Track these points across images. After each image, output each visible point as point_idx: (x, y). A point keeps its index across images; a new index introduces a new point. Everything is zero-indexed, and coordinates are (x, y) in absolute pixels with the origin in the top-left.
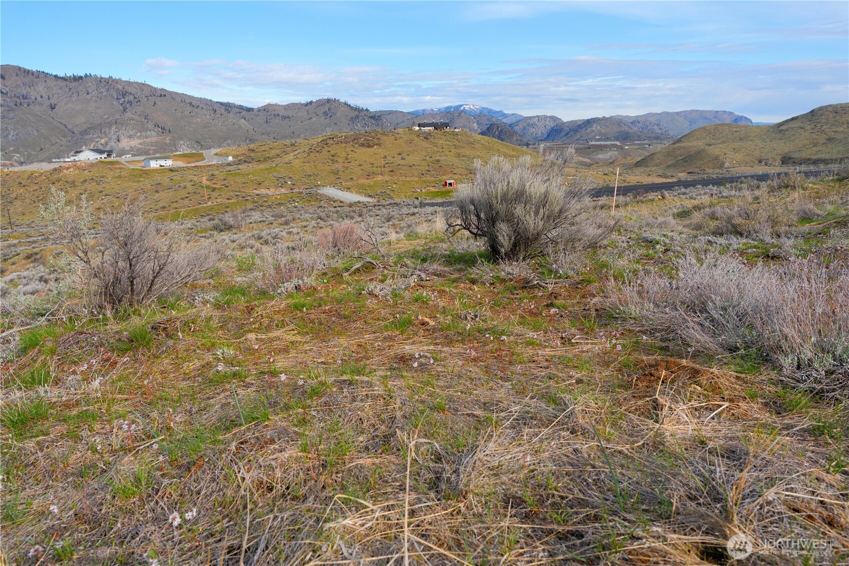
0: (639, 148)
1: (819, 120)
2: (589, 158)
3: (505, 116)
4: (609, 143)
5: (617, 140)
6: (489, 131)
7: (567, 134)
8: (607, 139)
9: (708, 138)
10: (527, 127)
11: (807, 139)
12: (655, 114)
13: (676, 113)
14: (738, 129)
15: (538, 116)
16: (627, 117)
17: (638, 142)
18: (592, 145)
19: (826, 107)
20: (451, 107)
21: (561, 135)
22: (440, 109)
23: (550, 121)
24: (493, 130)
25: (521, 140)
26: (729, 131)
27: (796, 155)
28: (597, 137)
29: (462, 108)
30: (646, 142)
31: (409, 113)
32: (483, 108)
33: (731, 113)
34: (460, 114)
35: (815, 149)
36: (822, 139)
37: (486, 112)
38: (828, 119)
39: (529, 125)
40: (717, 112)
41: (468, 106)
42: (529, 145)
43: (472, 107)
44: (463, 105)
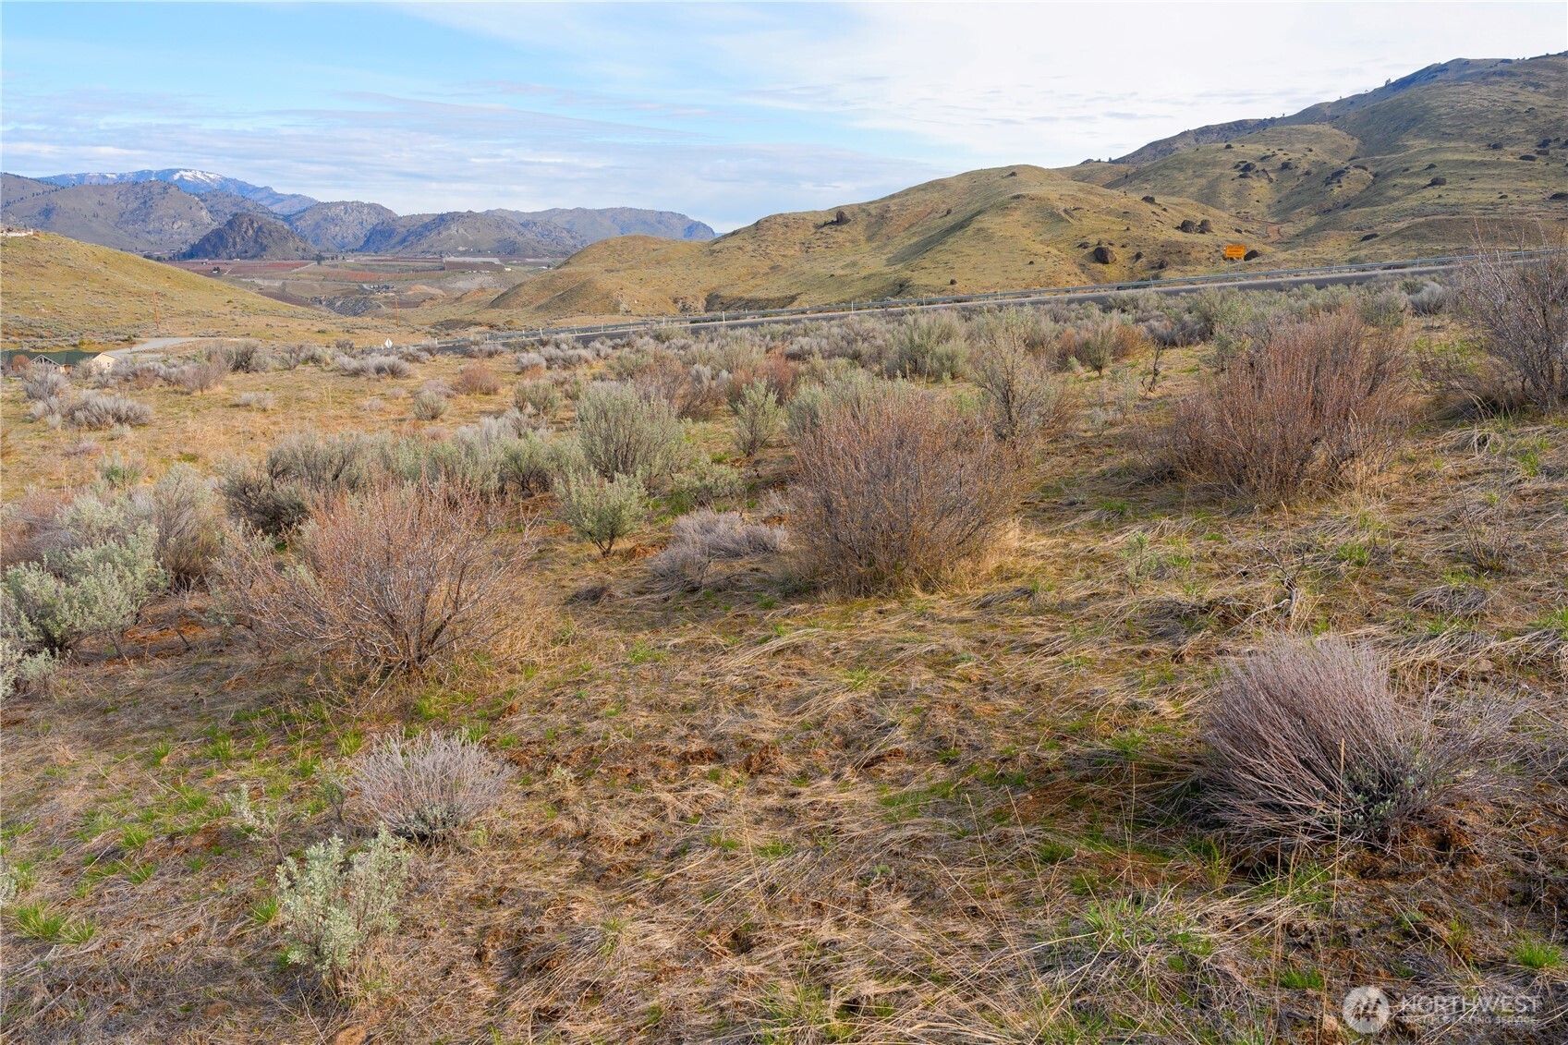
0: (529, 272)
1: (765, 237)
2: (440, 288)
3: (279, 198)
4: (479, 260)
5: (496, 253)
6: (232, 229)
7: (404, 240)
8: (479, 253)
9: (611, 260)
10: (322, 223)
11: (744, 267)
12: (564, 211)
13: (598, 211)
14: (658, 247)
15: (343, 203)
16: (517, 213)
17: (532, 260)
18: (448, 263)
19: (775, 217)
20: (150, 172)
21: (393, 242)
22: (122, 176)
23: (369, 213)
24: (240, 226)
25: (304, 250)
26: (645, 249)
27: (725, 293)
28: (461, 249)
29: (176, 177)
30: (546, 260)
31: (38, 180)
32: (226, 180)
33: (683, 217)
34: (165, 188)
35: (752, 282)
36: (764, 267)
37: (233, 190)
38: (775, 236)
39: (326, 220)
40: (661, 213)
41: (189, 174)
42: (323, 259)
43: (199, 175)
44: (177, 171)
